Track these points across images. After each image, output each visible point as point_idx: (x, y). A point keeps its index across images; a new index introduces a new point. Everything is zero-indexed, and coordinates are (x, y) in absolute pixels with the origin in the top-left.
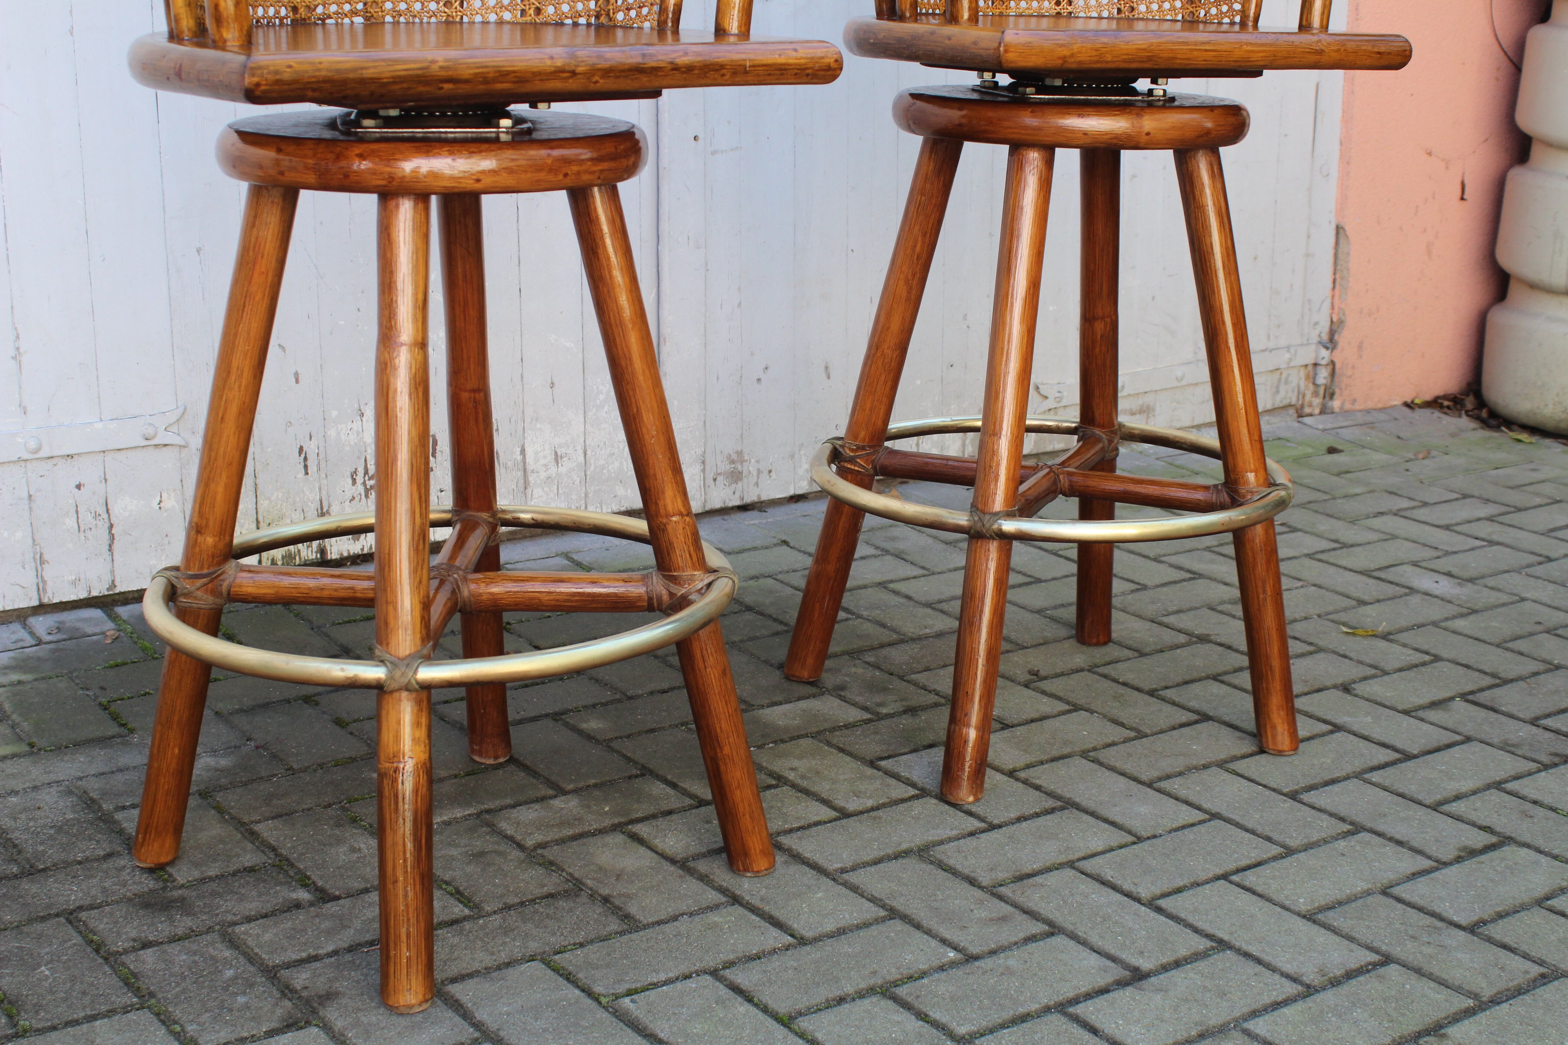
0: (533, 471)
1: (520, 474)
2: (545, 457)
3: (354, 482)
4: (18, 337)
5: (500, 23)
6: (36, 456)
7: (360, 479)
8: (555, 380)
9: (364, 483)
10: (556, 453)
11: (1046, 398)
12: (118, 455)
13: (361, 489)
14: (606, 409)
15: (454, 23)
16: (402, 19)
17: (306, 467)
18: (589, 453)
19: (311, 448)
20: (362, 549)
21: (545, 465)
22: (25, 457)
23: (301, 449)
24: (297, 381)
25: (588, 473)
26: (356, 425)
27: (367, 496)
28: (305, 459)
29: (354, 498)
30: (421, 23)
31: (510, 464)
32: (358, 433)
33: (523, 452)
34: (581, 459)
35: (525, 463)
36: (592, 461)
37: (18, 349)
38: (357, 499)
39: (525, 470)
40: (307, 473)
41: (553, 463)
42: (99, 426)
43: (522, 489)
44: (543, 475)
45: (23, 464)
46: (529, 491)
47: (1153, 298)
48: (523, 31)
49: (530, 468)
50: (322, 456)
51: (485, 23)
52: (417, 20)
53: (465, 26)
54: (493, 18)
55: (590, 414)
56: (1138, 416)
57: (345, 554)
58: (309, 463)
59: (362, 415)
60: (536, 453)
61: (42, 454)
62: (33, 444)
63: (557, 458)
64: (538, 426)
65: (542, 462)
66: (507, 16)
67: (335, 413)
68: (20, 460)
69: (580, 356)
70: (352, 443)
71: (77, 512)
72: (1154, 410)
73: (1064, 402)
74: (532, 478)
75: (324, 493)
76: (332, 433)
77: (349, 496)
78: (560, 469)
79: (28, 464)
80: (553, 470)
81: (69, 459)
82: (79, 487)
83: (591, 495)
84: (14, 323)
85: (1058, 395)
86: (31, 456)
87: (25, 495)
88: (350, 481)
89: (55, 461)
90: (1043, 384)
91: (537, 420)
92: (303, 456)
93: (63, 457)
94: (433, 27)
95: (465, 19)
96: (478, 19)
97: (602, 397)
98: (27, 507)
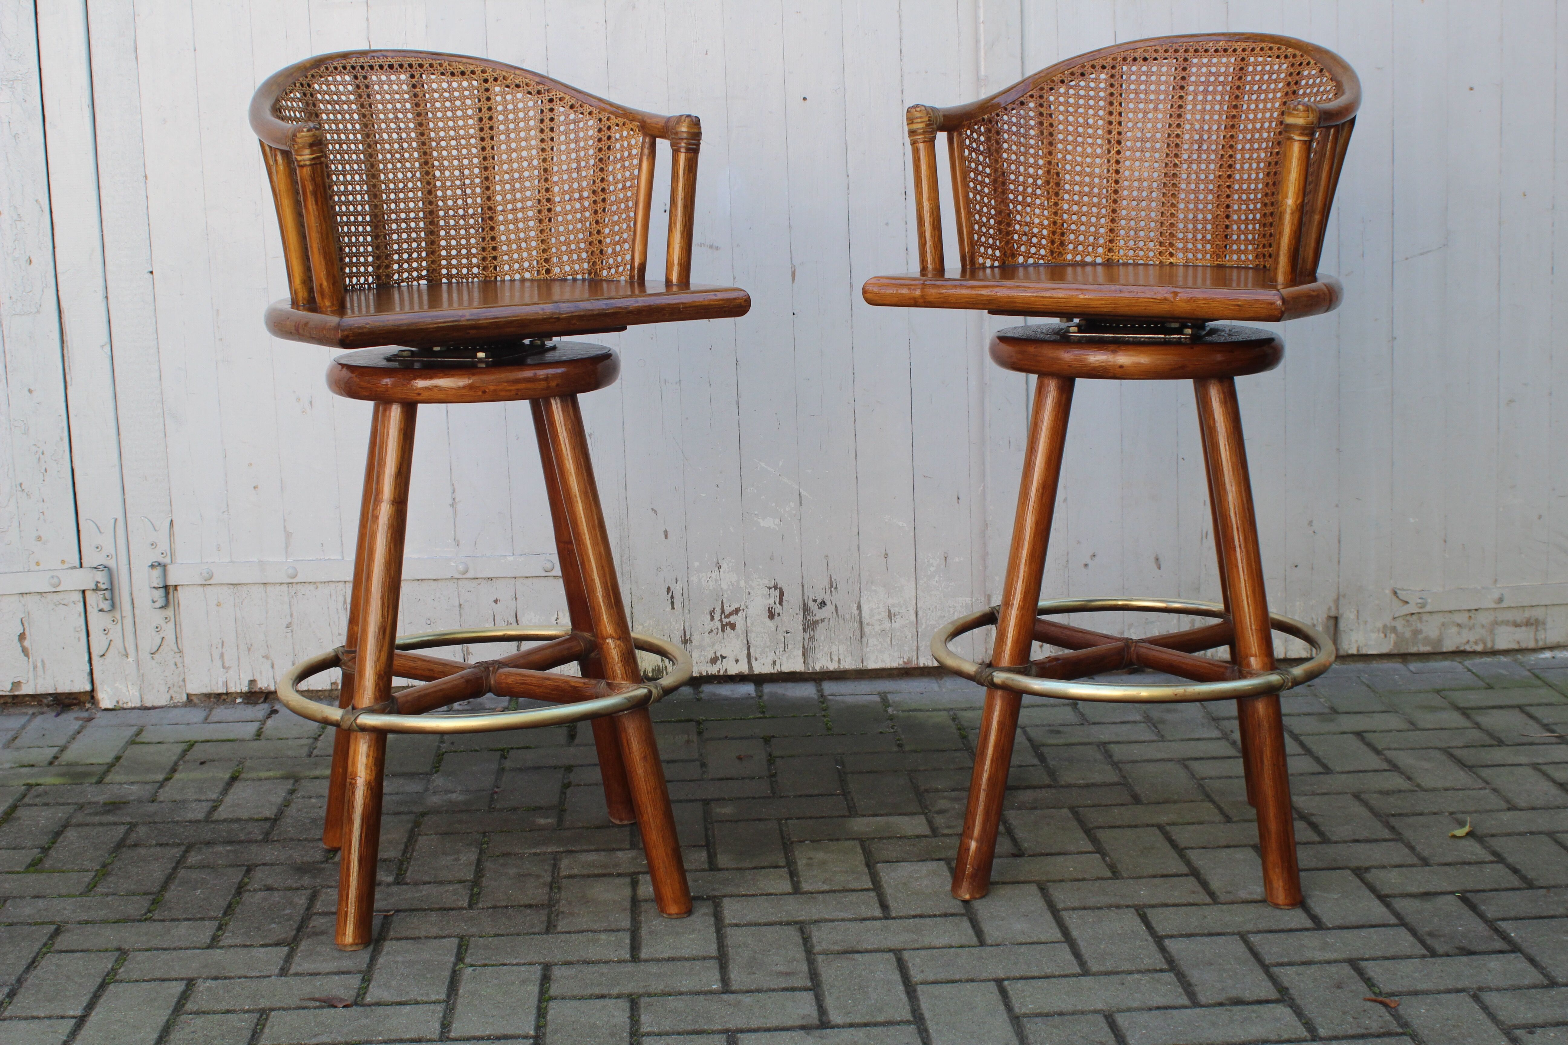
0: (868, 624)
1: (857, 625)
2: (879, 614)
3: (712, 618)
4: (454, 491)
5: (523, 280)
6: (464, 576)
7: (717, 617)
8: (888, 552)
9: (721, 620)
10: (889, 611)
11: (1407, 603)
12: (525, 581)
13: (718, 624)
14: (937, 578)
15: (490, 282)
16: (454, 280)
17: (672, 603)
18: (920, 613)
19: (677, 589)
20: (719, 671)
21: (880, 620)
22: (457, 576)
23: (669, 589)
24: (666, 537)
25: (920, 630)
26: (715, 575)
27: (723, 631)
28: (672, 597)
29: (712, 631)
30: (468, 283)
31: (847, 616)
32: (716, 581)
33: (859, 607)
34: (913, 618)
35: (861, 618)
36: (924, 621)
37: (454, 499)
38: (715, 632)
39: (861, 623)
40: (673, 608)
41: (887, 619)
42: (511, 558)
43: (858, 638)
44: (878, 628)
45: (456, 581)
46: (864, 640)
47: (1540, 517)
48: (539, 287)
49: (865, 621)
50: (686, 596)
51: (512, 281)
52: (464, 280)
53: (499, 283)
54: (517, 277)
55: (920, 582)
56: (1524, 628)
57: (704, 674)
58: (675, 601)
59: (720, 567)
60: (872, 610)
61: (468, 575)
62: (461, 568)
63: (890, 616)
64: (873, 588)
65: (877, 617)
66: (527, 275)
67: (696, 564)
68: (452, 578)
69: (912, 534)
70: (711, 588)
71: (494, 620)
72: (1544, 623)
73: (1428, 608)
74: (867, 630)
75: (687, 624)
76: (694, 579)
77: (708, 628)
78: (894, 625)
79: (459, 582)
80: (887, 625)
81: (489, 581)
82: (496, 601)
83: (922, 649)
84: (451, 480)
85: (1420, 601)
86: (461, 576)
87: (457, 604)
88: (709, 617)
89: (479, 581)
90: (1403, 590)
91: (872, 583)
92: (670, 594)
93: (485, 578)
94: (476, 285)
95: (499, 278)
96: (507, 278)
97: (932, 569)
98: (458, 612)
